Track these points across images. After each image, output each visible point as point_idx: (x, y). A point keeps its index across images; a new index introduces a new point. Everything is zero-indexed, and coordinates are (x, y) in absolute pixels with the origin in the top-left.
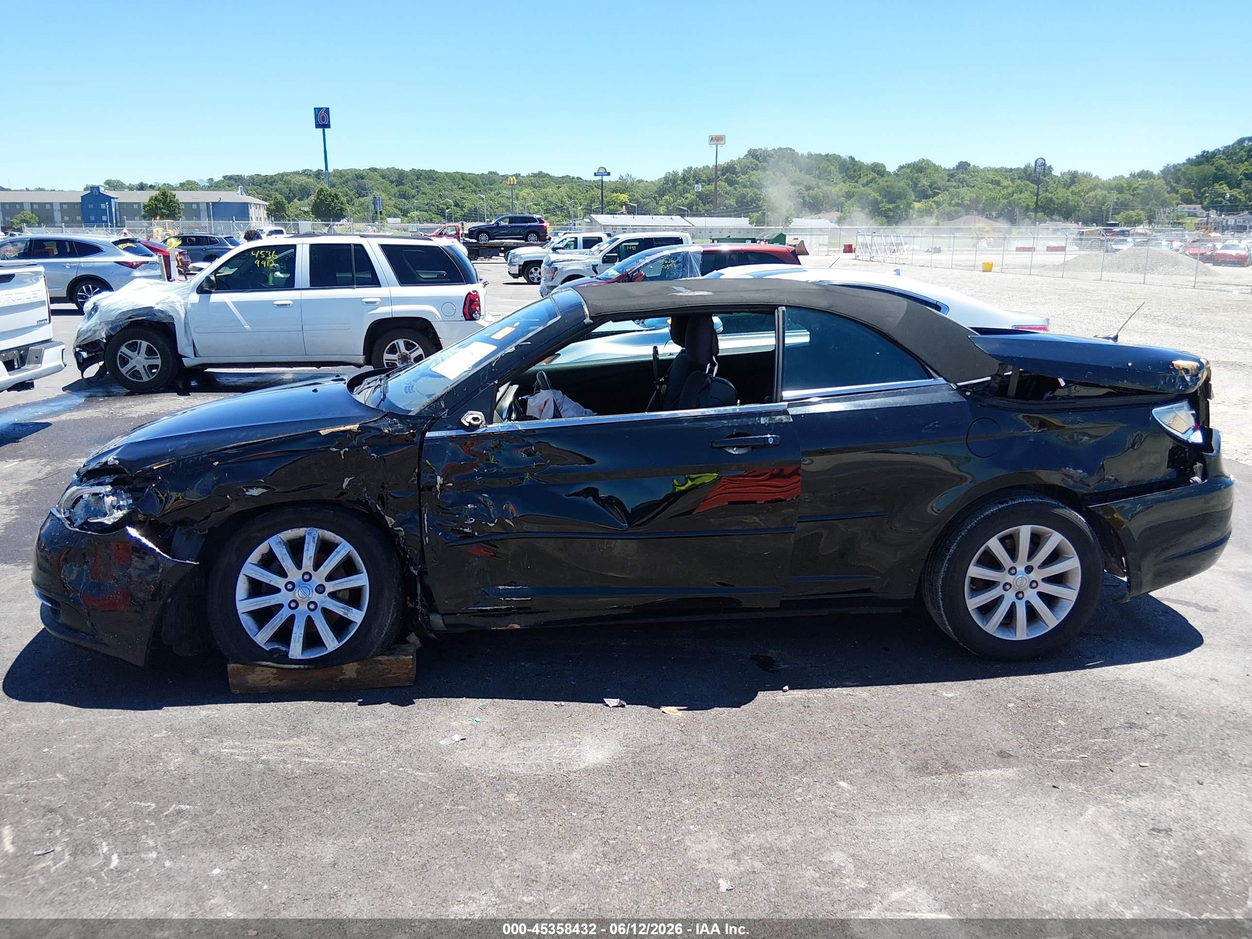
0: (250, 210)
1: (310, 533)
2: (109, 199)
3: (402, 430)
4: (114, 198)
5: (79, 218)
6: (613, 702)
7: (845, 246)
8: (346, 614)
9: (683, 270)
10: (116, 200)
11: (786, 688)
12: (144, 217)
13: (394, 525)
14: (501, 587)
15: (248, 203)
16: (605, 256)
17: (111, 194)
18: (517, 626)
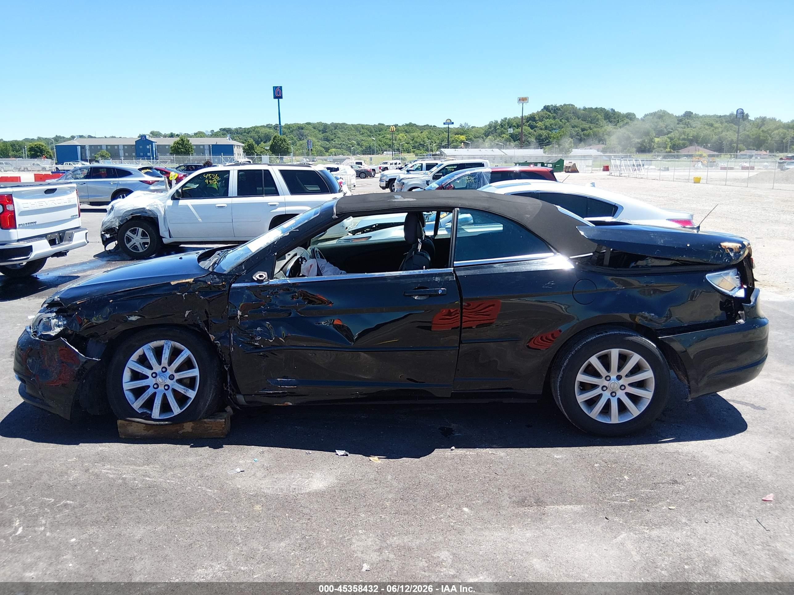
0: (234, 149)
1: (166, 344)
2: (151, 142)
3: (218, 283)
4: (154, 142)
5: (134, 154)
6: (340, 453)
7: (604, 166)
8: (185, 393)
9: (478, 184)
10: (156, 144)
11: (453, 448)
12: (171, 154)
13: (215, 340)
14: (279, 379)
15: (233, 145)
16: (434, 175)
17: (152, 139)
18: (290, 404)
